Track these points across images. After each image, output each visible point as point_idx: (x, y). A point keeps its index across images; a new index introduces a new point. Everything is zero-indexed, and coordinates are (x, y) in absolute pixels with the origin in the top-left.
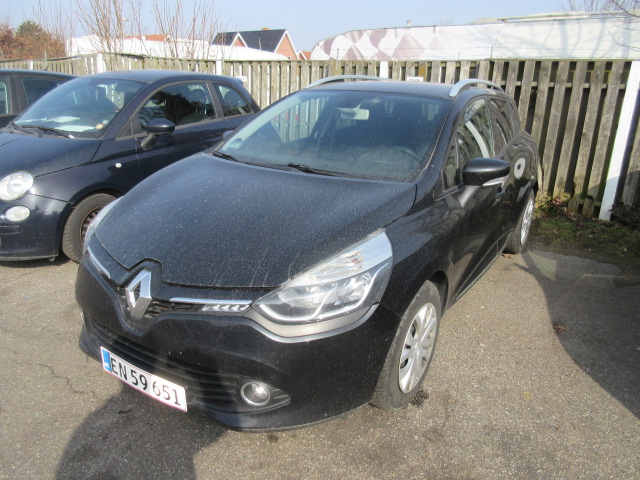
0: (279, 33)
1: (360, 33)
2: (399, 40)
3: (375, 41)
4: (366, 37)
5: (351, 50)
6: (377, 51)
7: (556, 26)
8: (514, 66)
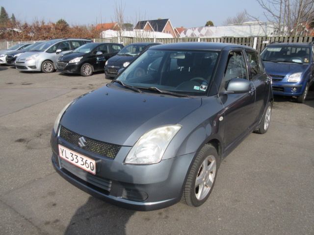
0: (166, 20)
1: (195, 28)
2: (206, 31)
3: (199, 31)
4: (197, 30)
5: (192, 34)
6: (199, 33)
7: (249, 27)
8: (229, 39)
